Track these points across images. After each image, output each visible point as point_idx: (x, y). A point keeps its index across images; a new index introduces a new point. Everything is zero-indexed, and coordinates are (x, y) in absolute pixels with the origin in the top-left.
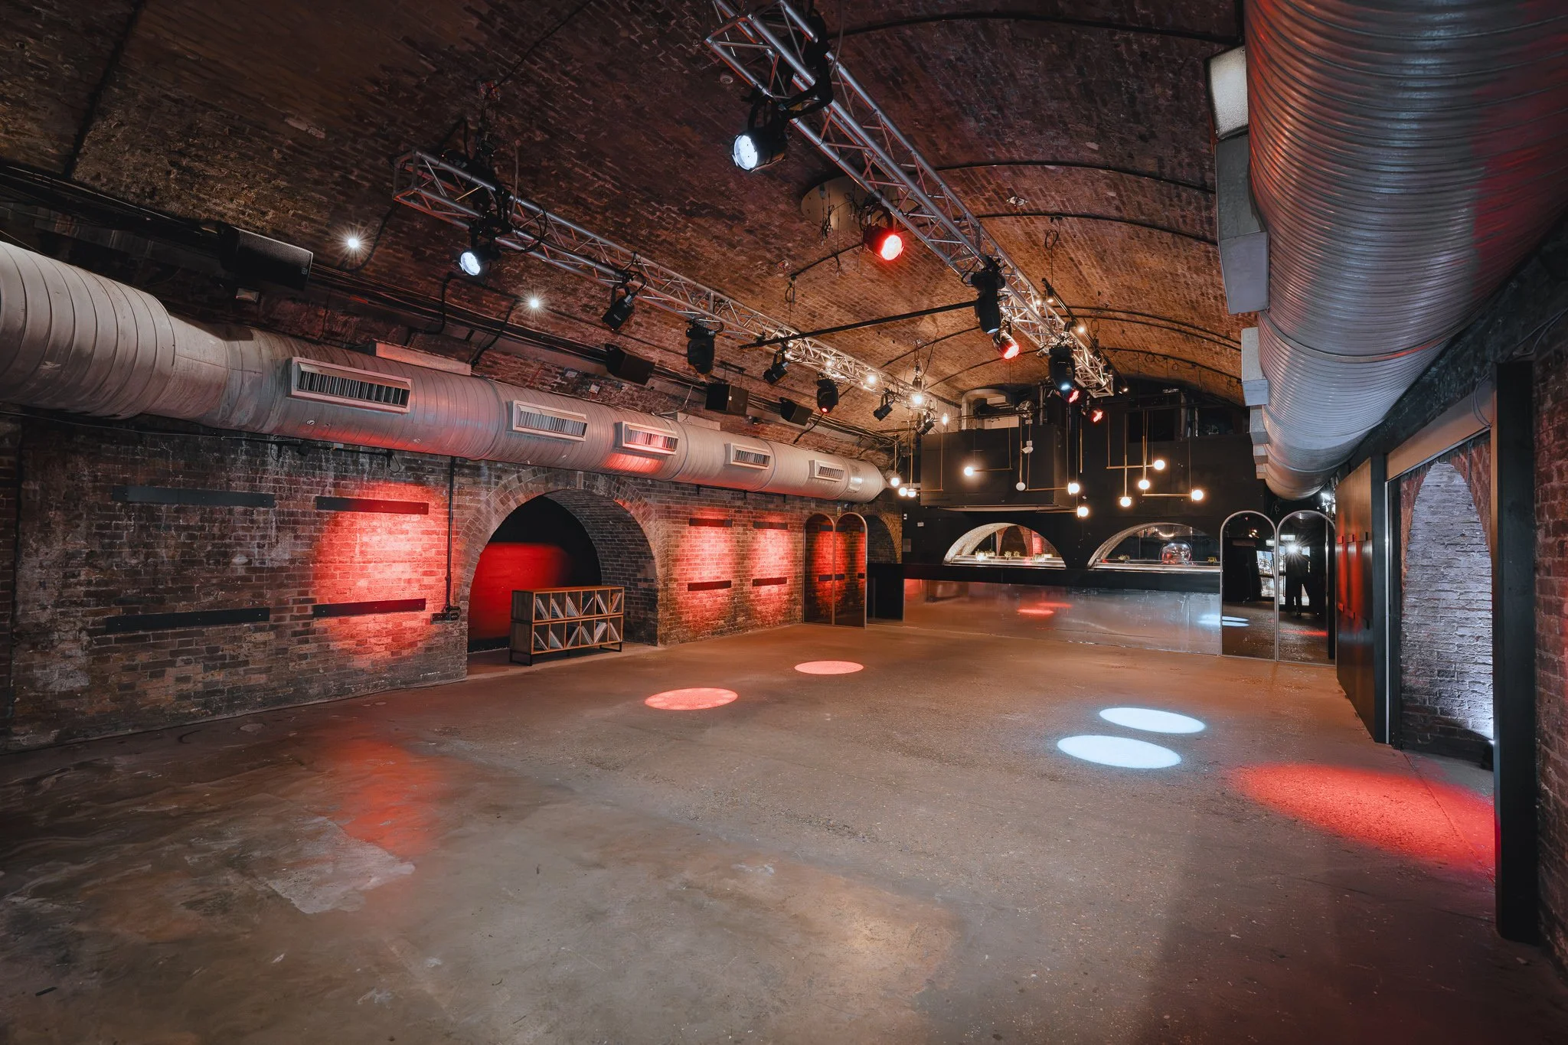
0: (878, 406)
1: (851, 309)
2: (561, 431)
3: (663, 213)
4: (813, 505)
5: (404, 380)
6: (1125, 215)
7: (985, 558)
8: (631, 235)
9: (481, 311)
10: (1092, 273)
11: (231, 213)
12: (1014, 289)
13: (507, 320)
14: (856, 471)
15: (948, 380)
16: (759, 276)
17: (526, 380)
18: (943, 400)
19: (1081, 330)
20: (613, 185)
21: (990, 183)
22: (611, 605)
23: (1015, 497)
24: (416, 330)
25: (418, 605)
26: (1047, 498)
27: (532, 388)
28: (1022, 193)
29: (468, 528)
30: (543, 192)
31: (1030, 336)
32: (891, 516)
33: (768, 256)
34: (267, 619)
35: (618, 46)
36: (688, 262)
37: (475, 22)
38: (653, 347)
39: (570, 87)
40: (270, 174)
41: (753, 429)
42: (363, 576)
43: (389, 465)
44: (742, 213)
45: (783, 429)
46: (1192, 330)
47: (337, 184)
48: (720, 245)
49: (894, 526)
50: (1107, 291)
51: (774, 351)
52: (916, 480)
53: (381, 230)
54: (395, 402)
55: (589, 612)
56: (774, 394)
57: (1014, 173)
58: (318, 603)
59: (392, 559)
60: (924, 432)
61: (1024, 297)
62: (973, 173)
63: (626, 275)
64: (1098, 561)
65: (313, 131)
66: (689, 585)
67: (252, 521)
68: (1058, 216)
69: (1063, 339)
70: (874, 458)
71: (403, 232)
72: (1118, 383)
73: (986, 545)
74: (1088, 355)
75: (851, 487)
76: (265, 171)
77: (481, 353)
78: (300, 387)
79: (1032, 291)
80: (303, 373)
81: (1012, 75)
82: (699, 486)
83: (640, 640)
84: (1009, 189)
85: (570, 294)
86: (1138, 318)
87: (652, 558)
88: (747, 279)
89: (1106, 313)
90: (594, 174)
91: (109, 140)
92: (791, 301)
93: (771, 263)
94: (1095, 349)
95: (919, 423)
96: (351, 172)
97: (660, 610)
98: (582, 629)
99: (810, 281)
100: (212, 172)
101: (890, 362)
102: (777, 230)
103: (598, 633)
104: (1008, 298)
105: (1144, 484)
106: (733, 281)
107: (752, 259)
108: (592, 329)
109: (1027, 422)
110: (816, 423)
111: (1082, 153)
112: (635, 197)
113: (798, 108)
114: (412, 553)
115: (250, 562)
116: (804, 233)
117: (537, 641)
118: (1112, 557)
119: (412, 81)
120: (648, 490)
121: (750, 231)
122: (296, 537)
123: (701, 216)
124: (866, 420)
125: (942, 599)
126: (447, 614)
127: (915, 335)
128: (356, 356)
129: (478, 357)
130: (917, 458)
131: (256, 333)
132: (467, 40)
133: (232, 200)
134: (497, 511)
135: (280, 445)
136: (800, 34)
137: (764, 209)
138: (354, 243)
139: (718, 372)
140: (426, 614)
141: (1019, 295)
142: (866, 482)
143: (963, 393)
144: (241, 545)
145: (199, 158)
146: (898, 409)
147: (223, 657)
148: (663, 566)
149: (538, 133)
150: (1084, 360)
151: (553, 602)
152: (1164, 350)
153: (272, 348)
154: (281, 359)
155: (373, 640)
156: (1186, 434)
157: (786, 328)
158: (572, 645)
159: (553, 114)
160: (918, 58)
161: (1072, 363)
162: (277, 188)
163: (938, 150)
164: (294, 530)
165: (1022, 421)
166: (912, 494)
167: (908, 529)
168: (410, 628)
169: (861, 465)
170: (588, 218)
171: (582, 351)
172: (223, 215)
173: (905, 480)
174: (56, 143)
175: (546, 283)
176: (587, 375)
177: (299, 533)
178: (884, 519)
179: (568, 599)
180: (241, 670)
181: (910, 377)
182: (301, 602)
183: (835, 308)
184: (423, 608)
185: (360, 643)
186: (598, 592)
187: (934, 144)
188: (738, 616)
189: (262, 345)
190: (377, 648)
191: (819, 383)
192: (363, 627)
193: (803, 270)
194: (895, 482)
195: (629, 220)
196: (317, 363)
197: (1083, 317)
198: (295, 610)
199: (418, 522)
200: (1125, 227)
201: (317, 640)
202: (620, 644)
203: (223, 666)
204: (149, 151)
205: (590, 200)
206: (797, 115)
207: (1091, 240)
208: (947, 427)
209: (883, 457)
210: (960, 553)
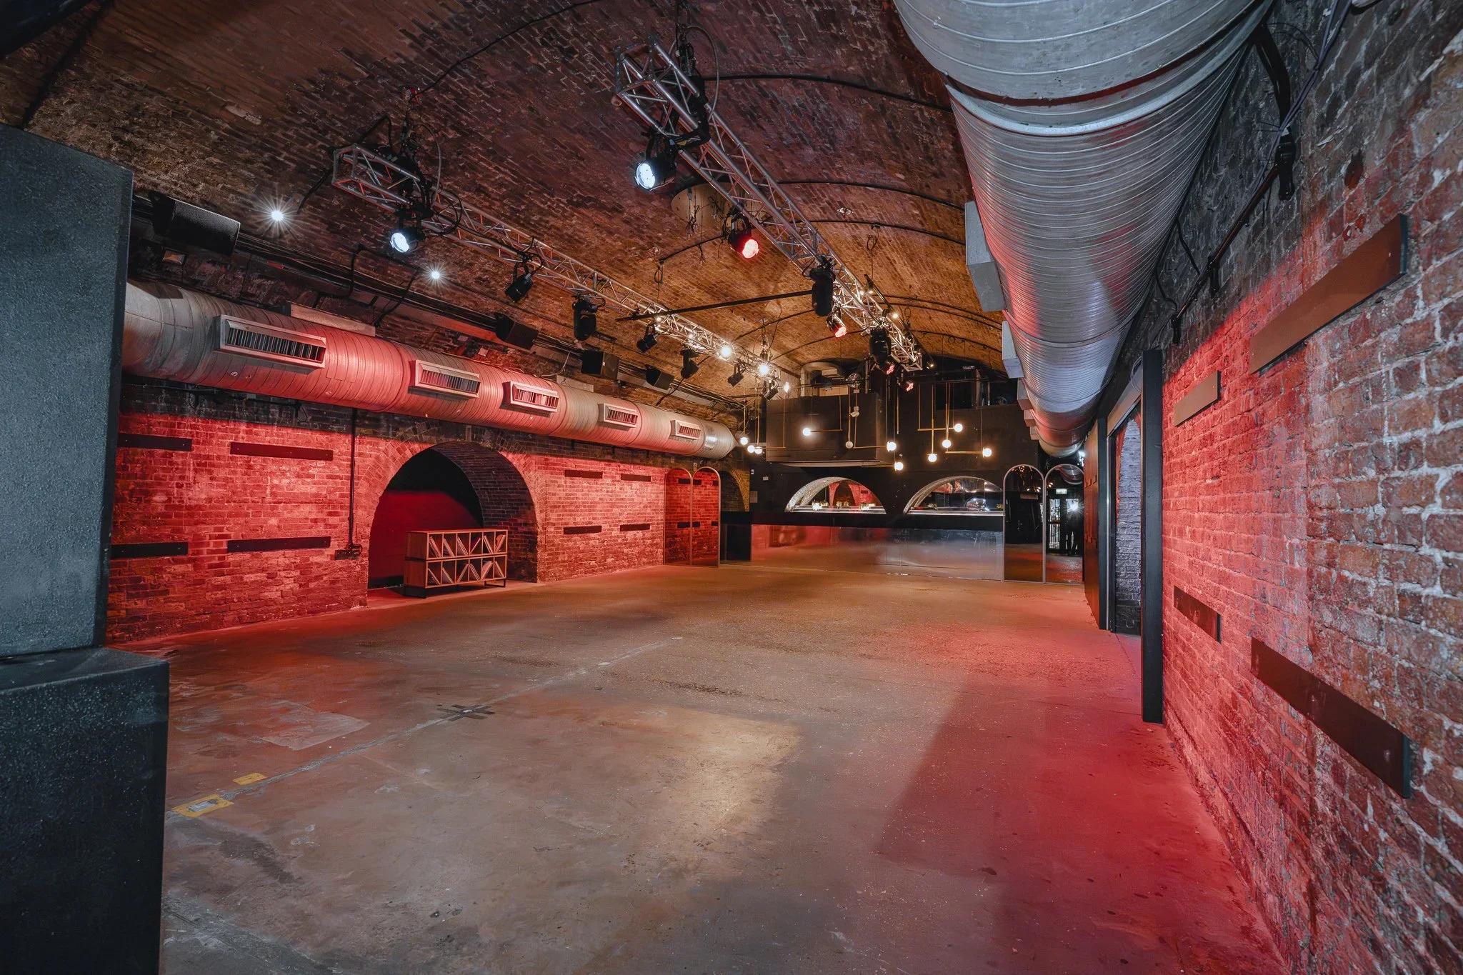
0: (731, 374)
1: (711, 290)
2: (458, 388)
3: (553, 203)
4: (673, 461)
5: (319, 338)
6: (926, 227)
7: (820, 508)
8: (524, 220)
9: (385, 280)
10: (904, 269)
11: (164, 184)
12: (843, 282)
13: (408, 287)
14: (711, 432)
15: (789, 354)
16: (631, 260)
17: (421, 343)
18: (784, 370)
19: (895, 316)
20: (512, 178)
21: (824, 196)
22: (497, 545)
23: (843, 453)
24: (326, 295)
25: (323, 542)
26: (870, 455)
27: (427, 349)
28: (849, 205)
29: (369, 474)
30: (450, 180)
31: (856, 319)
32: (740, 472)
33: (641, 243)
34: (186, 553)
35: (529, 69)
36: (572, 243)
37: (408, 41)
38: (536, 317)
39: (483, 97)
40: (205, 151)
41: (622, 391)
42: (273, 515)
43: (297, 416)
44: (621, 207)
45: (648, 393)
46: (980, 319)
47: (265, 163)
48: (601, 232)
49: (742, 480)
50: (917, 285)
51: (645, 324)
52: (763, 440)
53: (302, 206)
54: (312, 358)
55: (477, 551)
56: (642, 360)
57: (843, 190)
58: (232, 539)
59: (300, 500)
60: (769, 397)
61: (850, 288)
62: (811, 188)
63: (526, 256)
64: (912, 508)
65: (249, 118)
66: (565, 529)
67: (171, 463)
68: (877, 225)
69: (880, 322)
70: (726, 421)
71: (322, 208)
72: (926, 359)
73: (821, 496)
74: (901, 336)
75: (707, 445)
76: (201, 150)
77: (383, 316)
78: (229, 342)
79: (857, 284)
80: (232, 329)
81: (840, 120)
82: (573, 441)
83: (521, 578)
84: (839, 202)
85: (466, 268)
86: (941, 307)
87: (532, 504)
88: (621, 261)
89: (915, 303)
90: (496, 168)
91: (58, 115)
92: (660, 282)
93: (643, 249)
94: (907, 331)
95: (765, 391)
96: (280, 155)
97: (539, 551)
98: (469, 566)
99: (675, 265)
100: (153, 148)
101: (741, 336)
102: (649, 222)
103: (485, 569)
104: (838, 289)
105: (947, 444)
106: (610, 263)
107: (627, 245)
108: (483, 299)
109: (855, 391)
110: (676, 388)
111: (894, 181)
112: (530, 188)
113: (684, 143)
114: (317, 495)
115: (169, 500)
116: (672, 225)
117: (430, 576)
118: (924, 505)
119: (344, 83)
120: (528, 444)
121: (627, 222)
122: (212, 479)
123: (587, 207)
124: (720, 386)
125: (783, 545)
126: (350, 551)
127: (762, 314)
128: (273, 316)
129: (380, 320)
130: (763, 420)
131: (184, 292)
132: (399, 55)
133: (166, 172)
134: (394, 459)
135: (197, 394)
136: (686, 90)
137: (640, 205)
138: (277, 216)
139: (593, 341)
140: (330, 551)
141: (846, 287)
142: (719, 441)
143: (802, 365)
144: (160, 484)
145: (141, 134)
146: (748, 377)
147: (145, 587)
148: (541, 512)
149: (450, 131)
150: (898, 340)
151: (444, 541)
152: (962, 335)
153: (200, 306)
154: (209, 317)
155: (283, 574)
156: (980, 404)
157: (656, 305)
158: (462, 580)
159: (464, 117)
160: (771, 101)
161: (889, 341)
162: (210, 164)
163: (784, 168)
164: (210, 472)
165: (851, 390)
166: (759, 451)
167: (755, 484)
168: (317, 563)
169: (714, 426)
170: (487, 204)
171: (473, 318)
172: (156, 185)
173: (752, 441)
174: (7, 114)
175: (445, 257)
176: (477, 339)
177: (215, 475)
178: (734, 474)
179: (458, 540)
180: (161, 599)
181: (758, 349)
182: (217, 537)
183: (696, 289)
184: (328, 545)
185: (270, 576)
186: (485, 534)
187: (781, 164)
188: (608, 557)
189: (191, 303)
190: (286, 581)
191: (683, 353)
192: (274, 562)
193: (671, 256)
194: (744, 441)
195: (523, 207)
196: (243, 321)
197: (899, 304)
198: (212, 544)
199: (324, 467)
200: (927, 237)
201: (231, 573)
202: (504, 580)
203: (146, 595)
204: (95, 126)
205: (490, 189)
206: (683, 148)
207: (902, 244)
208: (789, 394)
209: (734, 420)
210: (799, 503)
